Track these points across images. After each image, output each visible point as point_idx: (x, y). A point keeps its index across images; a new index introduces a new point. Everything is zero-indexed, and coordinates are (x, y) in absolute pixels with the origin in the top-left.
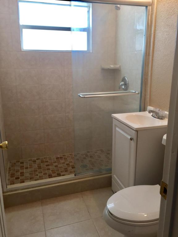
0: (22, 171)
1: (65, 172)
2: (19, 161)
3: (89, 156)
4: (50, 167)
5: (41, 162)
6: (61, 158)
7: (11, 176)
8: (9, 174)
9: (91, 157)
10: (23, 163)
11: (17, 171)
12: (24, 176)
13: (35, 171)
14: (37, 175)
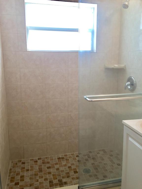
0: (23, 175)
1: (67, 177)
2: (20, 161)
3: (92, 158)
4: (51, 170)
5: (43, 163)
6: (63, 158)
7: (11, 181)
8: (9, 177)
9: (93, 159)
10: (25, 164)
11: (18, 174)
12: (24, 180)
13: (36, 175)
14: (38, 181)
